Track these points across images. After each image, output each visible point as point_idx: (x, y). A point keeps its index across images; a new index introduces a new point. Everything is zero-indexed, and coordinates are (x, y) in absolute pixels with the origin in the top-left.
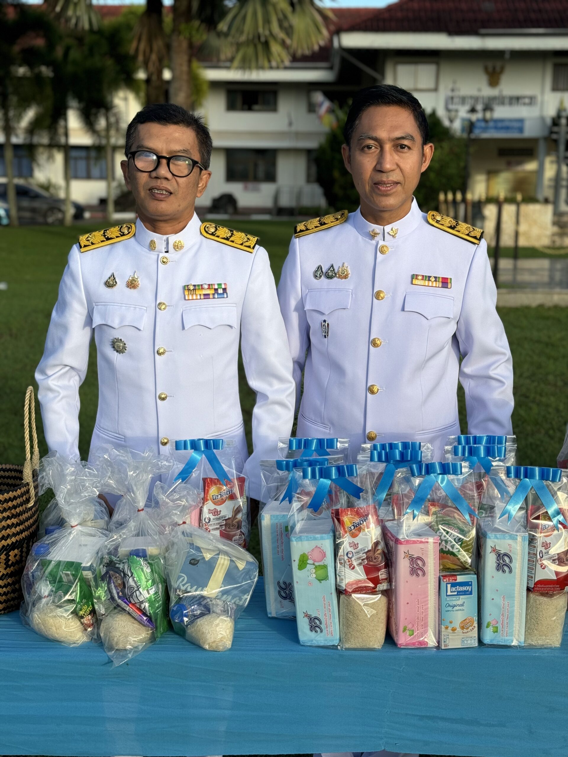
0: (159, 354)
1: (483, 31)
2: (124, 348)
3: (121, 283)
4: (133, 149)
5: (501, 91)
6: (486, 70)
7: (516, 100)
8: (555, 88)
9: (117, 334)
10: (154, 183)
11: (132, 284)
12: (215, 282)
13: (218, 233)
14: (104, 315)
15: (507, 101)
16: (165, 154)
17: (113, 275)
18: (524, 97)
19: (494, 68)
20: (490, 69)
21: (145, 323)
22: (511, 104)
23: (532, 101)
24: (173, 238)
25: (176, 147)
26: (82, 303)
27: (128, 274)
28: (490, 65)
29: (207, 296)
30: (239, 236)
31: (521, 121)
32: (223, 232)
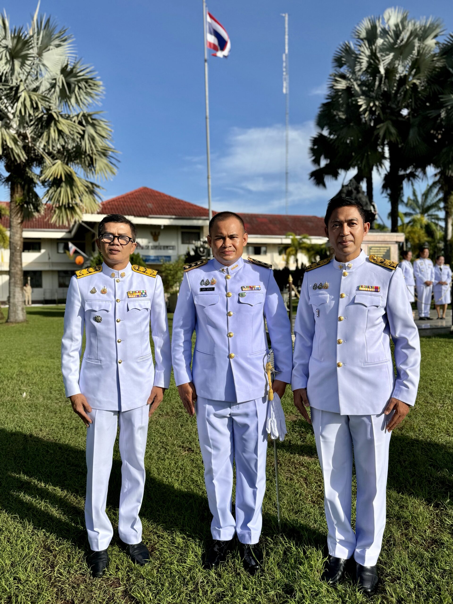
0: (118, 322)
1: (150, 216)
2: (101, 320)
3: (98, 292)
4: (102, 233)
5: (159, 243)
6: (152, 233)
7: (166, 247)
8: (183, 243)
9: (97, 314)
10: (112, 247)
11: (103, 292)
12: (142, 290)
13: (140, 269)
14: (91, 305)
15: (162, 248)
16: (117, 235)
17: (94, 288)
18: (170, 246)
19: (155, 233)
20: (154, 234)
21: (111, 309)
22: (164, 249)
23: (173, 248)
24: (121, 272)
25: (121, 232)
26: (79, 301)
27: (102, 287)
28: (153, 231)
29: (138, 296)
30: (149, 271)
31: (169, 257)
32: (142, 269)
